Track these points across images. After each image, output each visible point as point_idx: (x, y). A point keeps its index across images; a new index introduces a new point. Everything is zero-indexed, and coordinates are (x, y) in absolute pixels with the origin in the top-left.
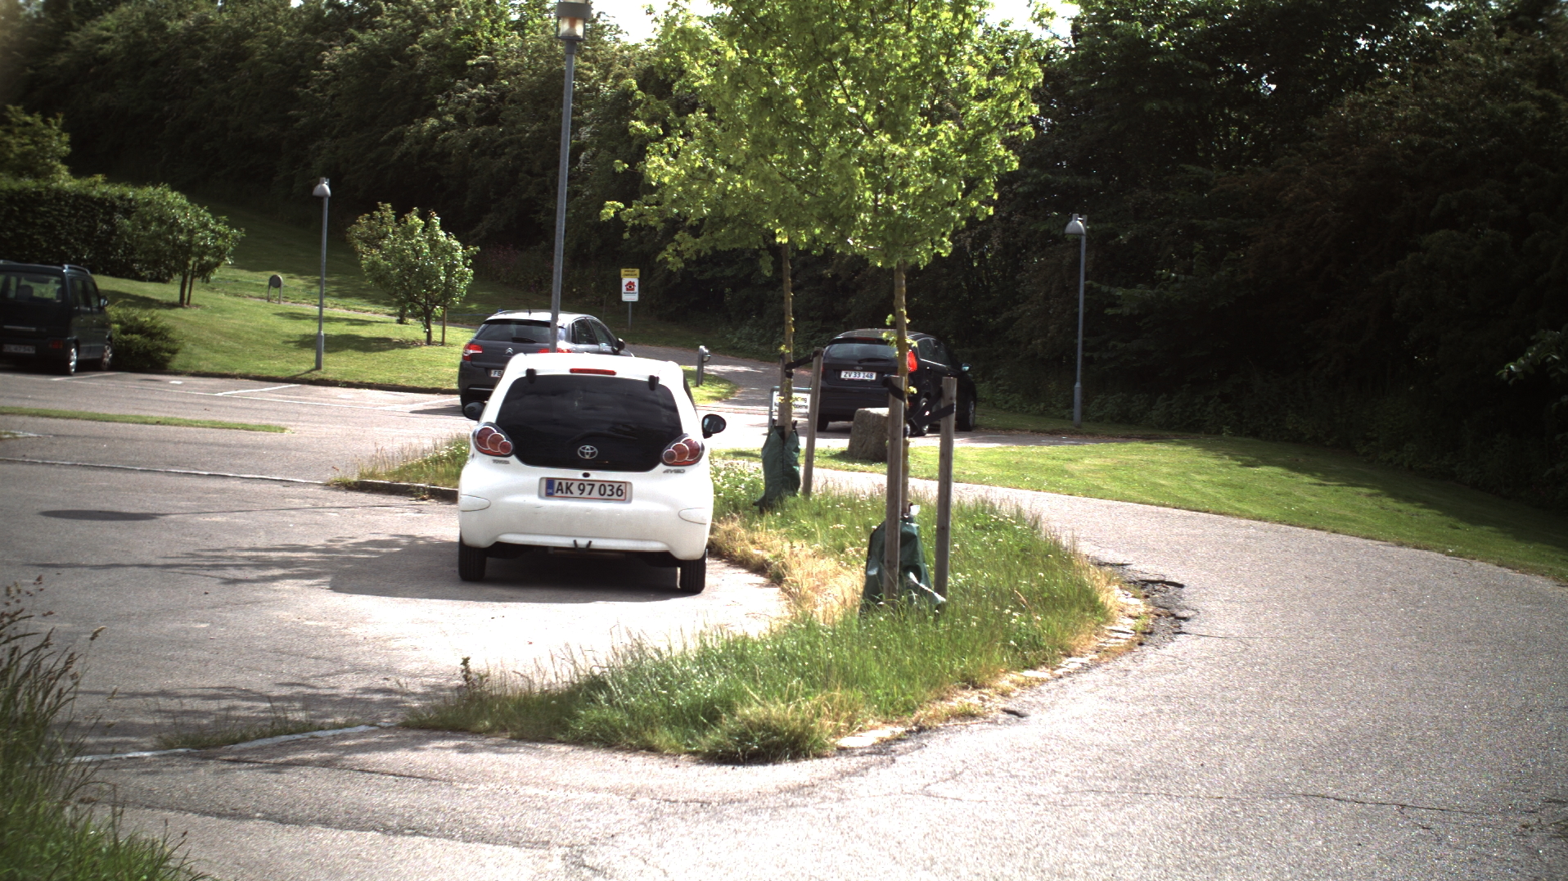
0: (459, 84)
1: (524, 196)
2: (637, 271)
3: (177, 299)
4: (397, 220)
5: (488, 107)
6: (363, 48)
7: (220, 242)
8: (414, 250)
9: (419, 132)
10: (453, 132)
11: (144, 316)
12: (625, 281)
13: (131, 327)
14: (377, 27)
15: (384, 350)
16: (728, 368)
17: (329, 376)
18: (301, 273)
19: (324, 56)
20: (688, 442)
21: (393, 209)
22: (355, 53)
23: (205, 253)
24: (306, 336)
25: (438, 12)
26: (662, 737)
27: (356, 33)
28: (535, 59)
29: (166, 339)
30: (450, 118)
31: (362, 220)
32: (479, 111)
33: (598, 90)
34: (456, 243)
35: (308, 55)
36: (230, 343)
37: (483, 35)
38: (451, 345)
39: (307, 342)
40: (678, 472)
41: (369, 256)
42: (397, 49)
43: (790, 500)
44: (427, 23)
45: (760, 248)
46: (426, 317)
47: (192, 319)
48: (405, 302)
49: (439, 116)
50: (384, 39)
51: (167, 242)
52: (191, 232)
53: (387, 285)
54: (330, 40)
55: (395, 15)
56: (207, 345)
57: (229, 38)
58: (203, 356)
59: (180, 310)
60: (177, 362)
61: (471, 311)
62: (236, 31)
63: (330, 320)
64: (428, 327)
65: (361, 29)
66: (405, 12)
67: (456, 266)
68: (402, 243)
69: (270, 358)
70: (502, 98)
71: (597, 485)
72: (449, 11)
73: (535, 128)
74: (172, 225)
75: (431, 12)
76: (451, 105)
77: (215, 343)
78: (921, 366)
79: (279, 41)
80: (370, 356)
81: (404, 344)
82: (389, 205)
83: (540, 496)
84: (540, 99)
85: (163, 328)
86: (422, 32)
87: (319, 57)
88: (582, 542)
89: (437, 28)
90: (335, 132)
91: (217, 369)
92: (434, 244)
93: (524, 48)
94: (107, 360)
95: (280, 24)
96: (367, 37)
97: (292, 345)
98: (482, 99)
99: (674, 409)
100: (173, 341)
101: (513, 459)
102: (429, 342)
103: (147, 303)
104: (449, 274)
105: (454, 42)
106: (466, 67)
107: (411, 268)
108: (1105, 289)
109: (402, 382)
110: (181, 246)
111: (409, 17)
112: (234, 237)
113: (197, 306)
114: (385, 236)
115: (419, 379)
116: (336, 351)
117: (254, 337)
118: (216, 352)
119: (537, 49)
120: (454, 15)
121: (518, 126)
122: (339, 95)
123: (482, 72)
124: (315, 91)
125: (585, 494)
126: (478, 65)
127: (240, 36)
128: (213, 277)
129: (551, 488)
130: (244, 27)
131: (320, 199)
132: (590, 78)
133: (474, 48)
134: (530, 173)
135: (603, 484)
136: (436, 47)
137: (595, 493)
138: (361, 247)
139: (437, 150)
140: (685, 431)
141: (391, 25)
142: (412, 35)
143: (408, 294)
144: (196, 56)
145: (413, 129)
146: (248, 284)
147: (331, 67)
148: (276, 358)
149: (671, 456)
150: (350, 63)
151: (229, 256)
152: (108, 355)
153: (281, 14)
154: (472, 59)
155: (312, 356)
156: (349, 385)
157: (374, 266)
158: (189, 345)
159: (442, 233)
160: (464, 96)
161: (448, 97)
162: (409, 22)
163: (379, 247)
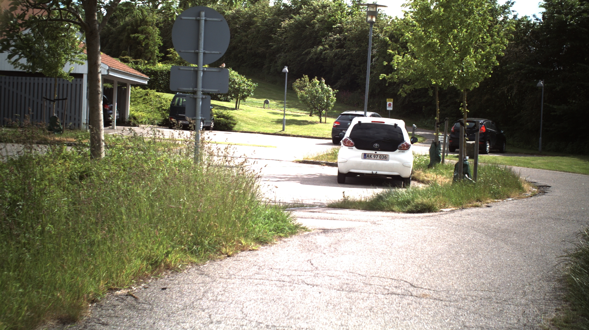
0: (330, 34)
1: (353, 73)
2: (392, 100)
3: (234, 107)
4: (309, 81)
5: (340, 42)
6: (296, 21)
7: (249, 88)
8: (316, 91)
9: (316, 51)
10: (328, 51)
11: (225, 112)
12: (388, 103)
13: (220, 116)
14: (301, 14)
15: (306, 125)
16: (423, 133)
17: (287, 133)
18: (275, 99)
19: (282, 24)
20: (406, 143)
21: (308, 77)
22: (293, 23)
23: (244, 91)
24: (279, 119)
25: (322, 9)
26: (396, 208)
27: (293, 16)
28: (357, 26)
29: (232, 120)
30: (327, 46)
31: (298, 81)
32: (337, 44)
33: (379, 36)
34: (330, 89)
35: (276, 23)
36: (253, 122)
37: (338, 17)
38: (328, 123)
39: (279, 122)
40: (403, 152)
41: (300, 93)
42: (308, 21)
43: (437, 164)
44: (318, 12)
45: (428, 88)
46: (320, 115)
47: (240, 114)
48: (313, 109)
49: (323, 45)
50: (303, 18)
51: (232, 87)
52: (240, 84)
53: (307, 103)
54: (283, 18)
55: (307, 10)
56: (246, 123)
57: (247, 17)
58: (244, 126)
59: (236, 111)
60: (236, 127)
61: (334, 113)
62: (250, 15)
63: (286, 115)
64: (320, 117)
65: (295, 14)
66: (311, 8)
67: (330, 97)
68: (311, 89)
69: (267, 127)
70: (345, 39)
71: (379, 155)
72: (326, 8)
73: (357, 50)
74: (233, 82)
75: (320, 8)
76: (327, 42)
77: (248, 121)
78: (487, 131)
79: (266, 18)
80: (301, 126)
81: (312, 123)
82: (307, 76)
83: (362, 158)
84: (358, 39)
85: (231, 116)
86: (317, 15)
87: (280, 24)
88: (374, 172)
89: (322, 14)
90: (286, 50)
91: (249, 130)
92: (322, 89)
93: (353, 21)
94: (212, 127)
95: (266, 12)
96: (297, 17)
97: (274, 122)
98: (339, 39)
99: (402, 134)
100: (234, 120)
101: (354, 148)
102: (321, 122)
103: (225, 108)
104: (327, 100)
105: (328, 19)
106: (333, 28)
107: (315, 97)
108: (551, 106)
109: (312, 135)
110: (236, 89)
111: (312, 10)
112: (254, 86)
113: (241, 109)
114: (306, 86)
115: (318, 134)
116: (289, 125)
117: (261, 120)
118: (248, 124)
119: (358, 22)
120: (328, 10)
121: (351, 49)
122: (287, 37)
123: (338, 30)
124: (278, 36)
125: (375, 158)
126: (337, 27)
127: (252, 16)
128: (246, 100)
129: (365, 156)
130: (253, 13)
131: (285, 73)
132: (376, 32)
133: (335, 21)
134: (355, 65)
135: (381, 155)
136: (322, 21)
137: (378, 158)
138: (297, 90)
139: (322, 57)
140: (405, 140)
141: (306, 13)
142: (313, 16)
143: (314, 106)
144: (236, 23)
145: (314, 50)
146: (256, 103)
147: (284, 28)
148: (269, 127)
149: (401, 147)
150: (291, 26)
151: (252, 92)
152: (212, 125)
153: (266, 8)
154: (335, 25)
155: (281, 126)
156: (294, 136)
157: (302, 96)
158: (240, 122)
159: (325, 85)
160: (332, 38)
161: (326, 38)
162: (312, 12)
163: (303, 90)
